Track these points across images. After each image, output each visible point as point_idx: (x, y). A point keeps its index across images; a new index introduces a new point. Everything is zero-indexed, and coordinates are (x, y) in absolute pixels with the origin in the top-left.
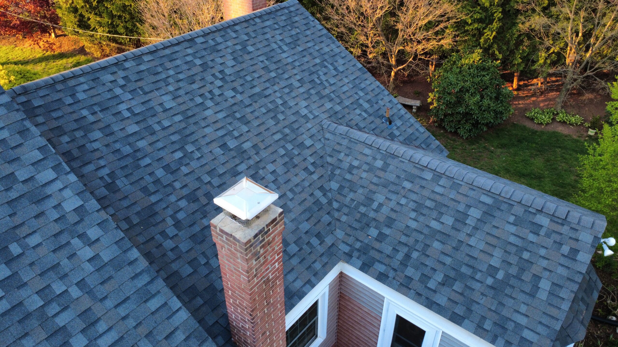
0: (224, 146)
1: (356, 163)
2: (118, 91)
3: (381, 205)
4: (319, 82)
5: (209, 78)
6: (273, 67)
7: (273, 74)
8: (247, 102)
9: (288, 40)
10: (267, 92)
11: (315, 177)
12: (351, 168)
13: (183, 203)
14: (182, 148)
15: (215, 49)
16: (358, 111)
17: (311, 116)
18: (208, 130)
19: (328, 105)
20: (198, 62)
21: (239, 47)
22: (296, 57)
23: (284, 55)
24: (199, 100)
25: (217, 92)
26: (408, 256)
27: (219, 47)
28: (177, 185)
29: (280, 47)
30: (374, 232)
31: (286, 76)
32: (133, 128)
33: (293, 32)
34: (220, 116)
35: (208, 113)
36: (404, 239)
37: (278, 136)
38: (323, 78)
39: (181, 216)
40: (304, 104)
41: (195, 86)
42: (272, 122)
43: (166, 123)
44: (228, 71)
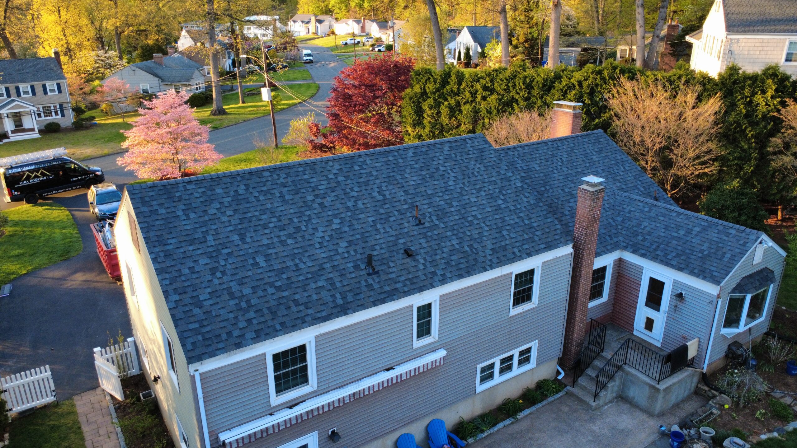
0: (563, 190)
1: (633, 209)
2: (516, 159)
3: (645, 227)
6: (588, 161)
7: (588, 165)
8: (574, 174)
9: (597, 150)
11: (609, 213)
12: (630, 212)
14: (544, 187)
15: (557, 148)
18: (555, 182)
20: (550, 153)
22: (601, 159)
23: (594, 157)
24: (551, 169)
25: (559, 167)
26: (658, 247)
27: (560, 148)
29: (592, 152)
30: (640, 238)
31: (594, 166)
33: (599, 146)
35: (555, 175)
36: (656, 240)
38: (616, 171)
41: (549, 163)
43: (537, 175)
44: (564, 159)
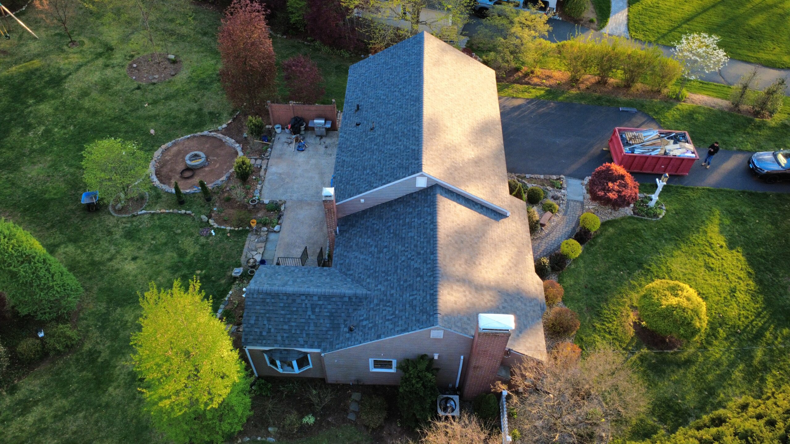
4: (388, 304)
5: (413, 253)
10: (395, 275)
13: (378, 227)
16: (365, 316)
17: (376, 288)
19: (376, 301)
20: (422, 252)
21: (421, 273)
22: (404, 301)
28: (384, 227)
29: (413, 295)
32: (407, 220)
34: (397, 251)
37: (377, 270)
39: (375, 225)
40: (382, 290)
42: (383, 269)
